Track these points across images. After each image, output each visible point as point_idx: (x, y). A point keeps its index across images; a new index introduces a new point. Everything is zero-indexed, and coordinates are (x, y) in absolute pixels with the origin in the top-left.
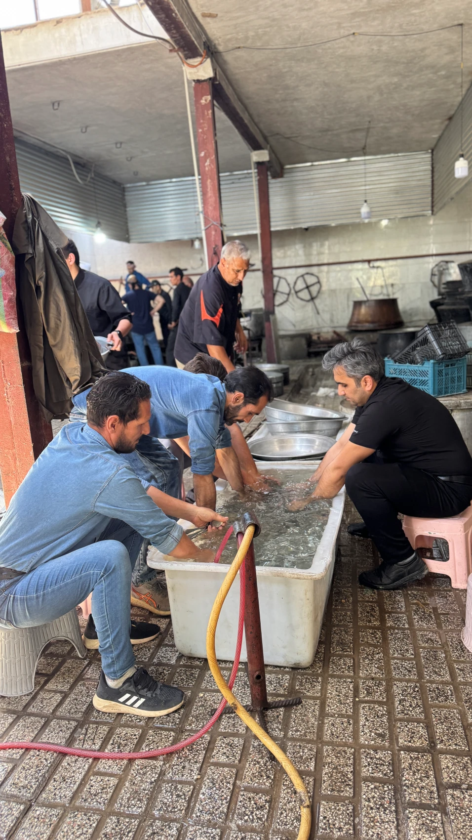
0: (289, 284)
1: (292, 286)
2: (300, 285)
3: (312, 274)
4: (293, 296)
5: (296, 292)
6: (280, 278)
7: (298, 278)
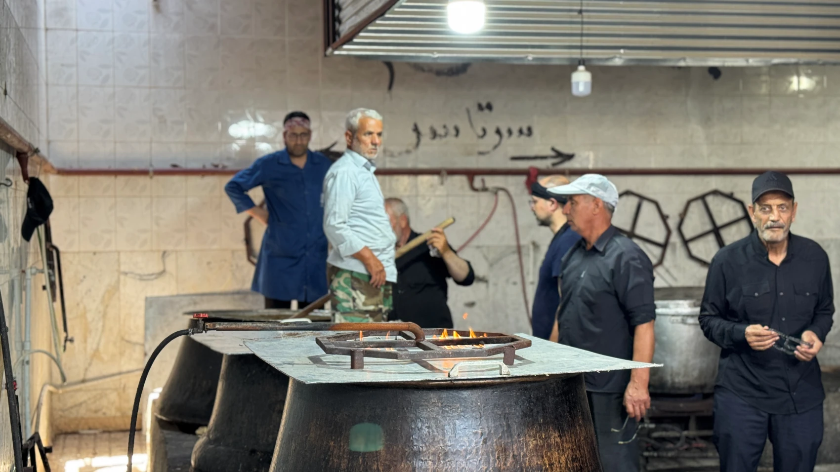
0: (664, 218)
1: (673, 223)
2: (695, 223)
3: (730, 196)
4: (674, 251)
5: (686, 242)
6: (642, 198)
7: (689, 203)
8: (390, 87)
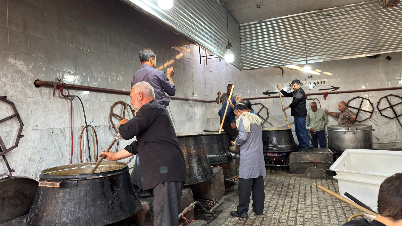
0: (372, 104)
3: (397, 96)
5: (380, 111)
6: (363, 98)
7: (381, 99)
8: (282, 75)
